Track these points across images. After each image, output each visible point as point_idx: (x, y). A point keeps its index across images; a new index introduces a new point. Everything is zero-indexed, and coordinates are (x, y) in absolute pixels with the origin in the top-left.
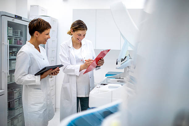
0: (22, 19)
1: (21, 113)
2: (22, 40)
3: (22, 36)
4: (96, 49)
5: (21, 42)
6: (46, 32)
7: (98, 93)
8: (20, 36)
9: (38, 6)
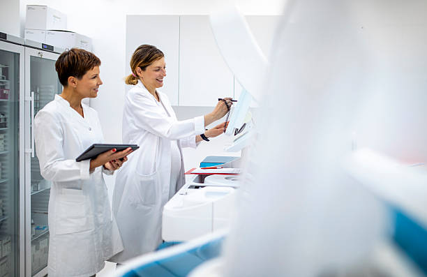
0: (8, 39)
1: (5, 257)
2: (6, 88)
3: (7, 79)
4: (180, 105)
5: (5, 92)
6: (90, 73)
7: (181, 207)
8: (3, 78)
9: (44, 7)
